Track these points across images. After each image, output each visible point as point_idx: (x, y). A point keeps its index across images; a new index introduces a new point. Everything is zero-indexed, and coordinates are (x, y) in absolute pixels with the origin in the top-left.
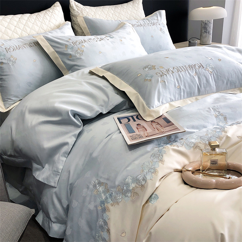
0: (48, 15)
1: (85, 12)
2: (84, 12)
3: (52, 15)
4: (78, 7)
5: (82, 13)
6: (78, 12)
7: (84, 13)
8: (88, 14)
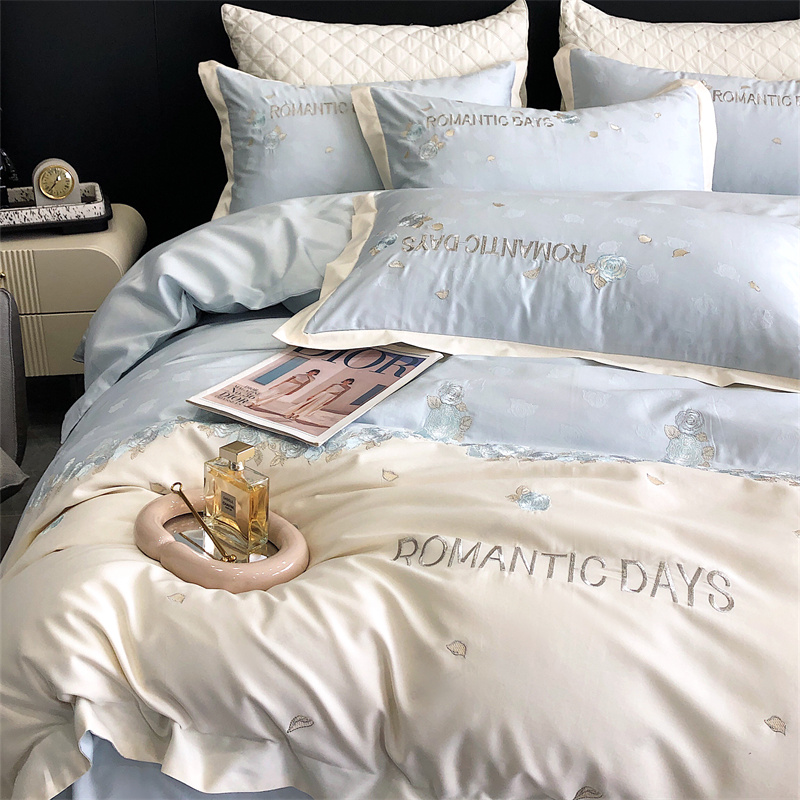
0: (471, 36)
1: (598, 34)
2: (595, 37)
3: (483, 36)
4: (582, 19)
5: (585, 37)
6: (574, 34)
7: (591, 39)
8: (606, 42)
